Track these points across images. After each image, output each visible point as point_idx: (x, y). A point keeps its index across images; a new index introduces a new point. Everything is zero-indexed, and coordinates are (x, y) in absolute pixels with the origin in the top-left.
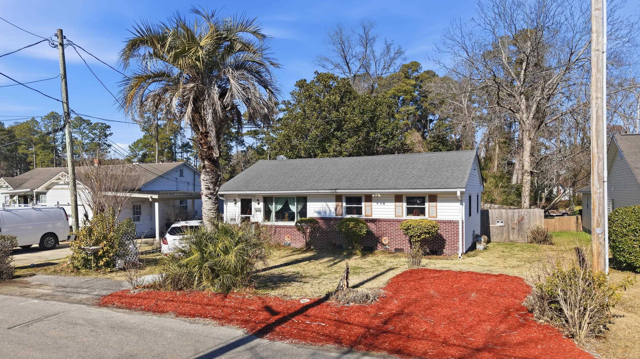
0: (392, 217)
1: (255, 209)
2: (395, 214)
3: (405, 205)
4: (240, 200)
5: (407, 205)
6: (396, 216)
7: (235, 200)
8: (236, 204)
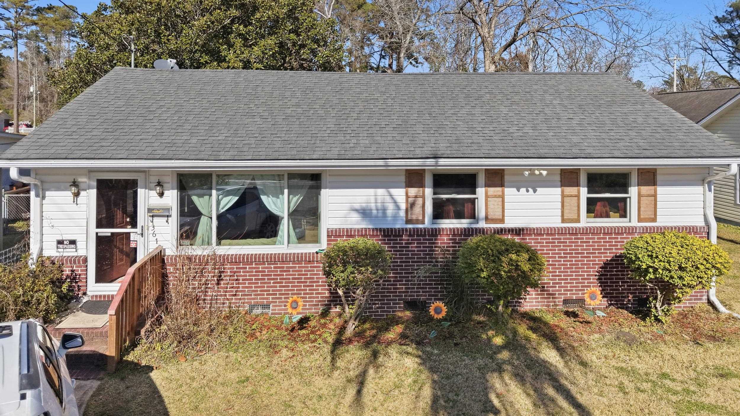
0: (556, 222)
1: (150, 210)
2: (563, 215)
3: (584, 192)
4: (95, 184)
5: (589, 192)
6: (563, 221)
7: (75, 184)
8: (77, 195)
